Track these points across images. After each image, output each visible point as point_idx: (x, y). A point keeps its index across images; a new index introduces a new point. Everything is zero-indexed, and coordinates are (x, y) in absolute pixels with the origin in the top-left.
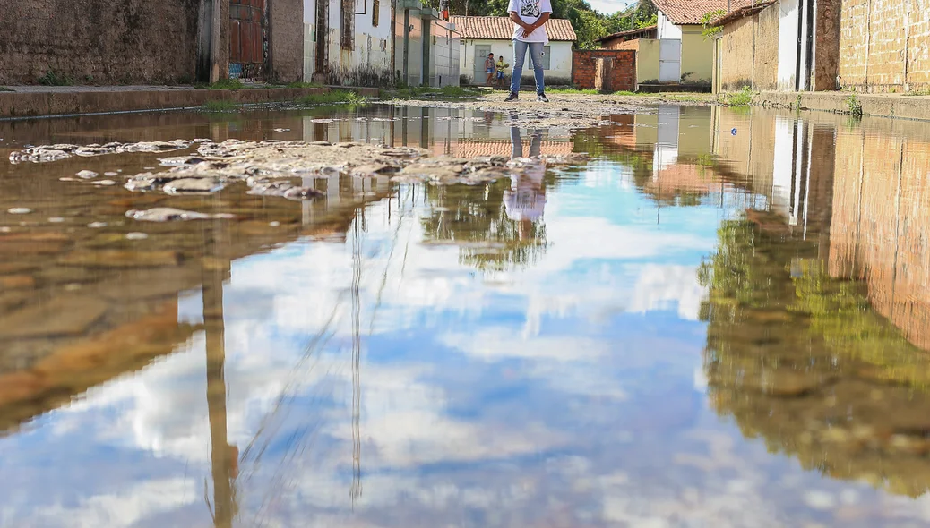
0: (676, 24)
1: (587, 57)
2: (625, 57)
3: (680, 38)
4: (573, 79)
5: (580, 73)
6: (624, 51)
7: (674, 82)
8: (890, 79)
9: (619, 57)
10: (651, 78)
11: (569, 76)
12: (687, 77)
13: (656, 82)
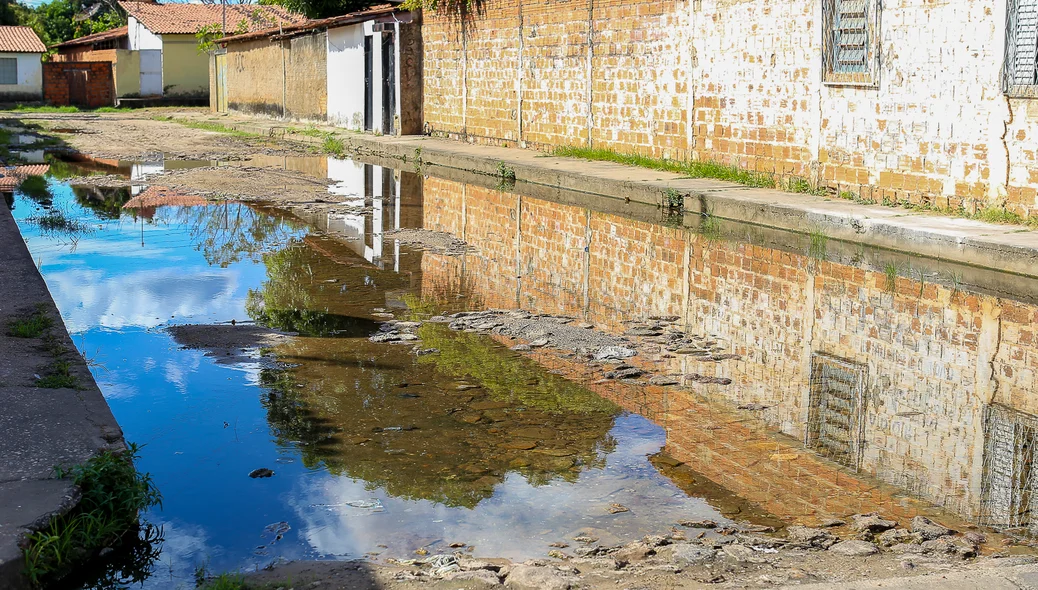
0: (156, 33)
1: (59, 70)
2: (100, 69)
3: (161, 48)
4: (44, 93)
5: (51, 88)
6: (99, 62)
7: (156, 95)
8: (498, 132)
9: (94, 69)
10: (131, 92)
11: (39, 90)
12: (170, 90)
13: (136, 95)
